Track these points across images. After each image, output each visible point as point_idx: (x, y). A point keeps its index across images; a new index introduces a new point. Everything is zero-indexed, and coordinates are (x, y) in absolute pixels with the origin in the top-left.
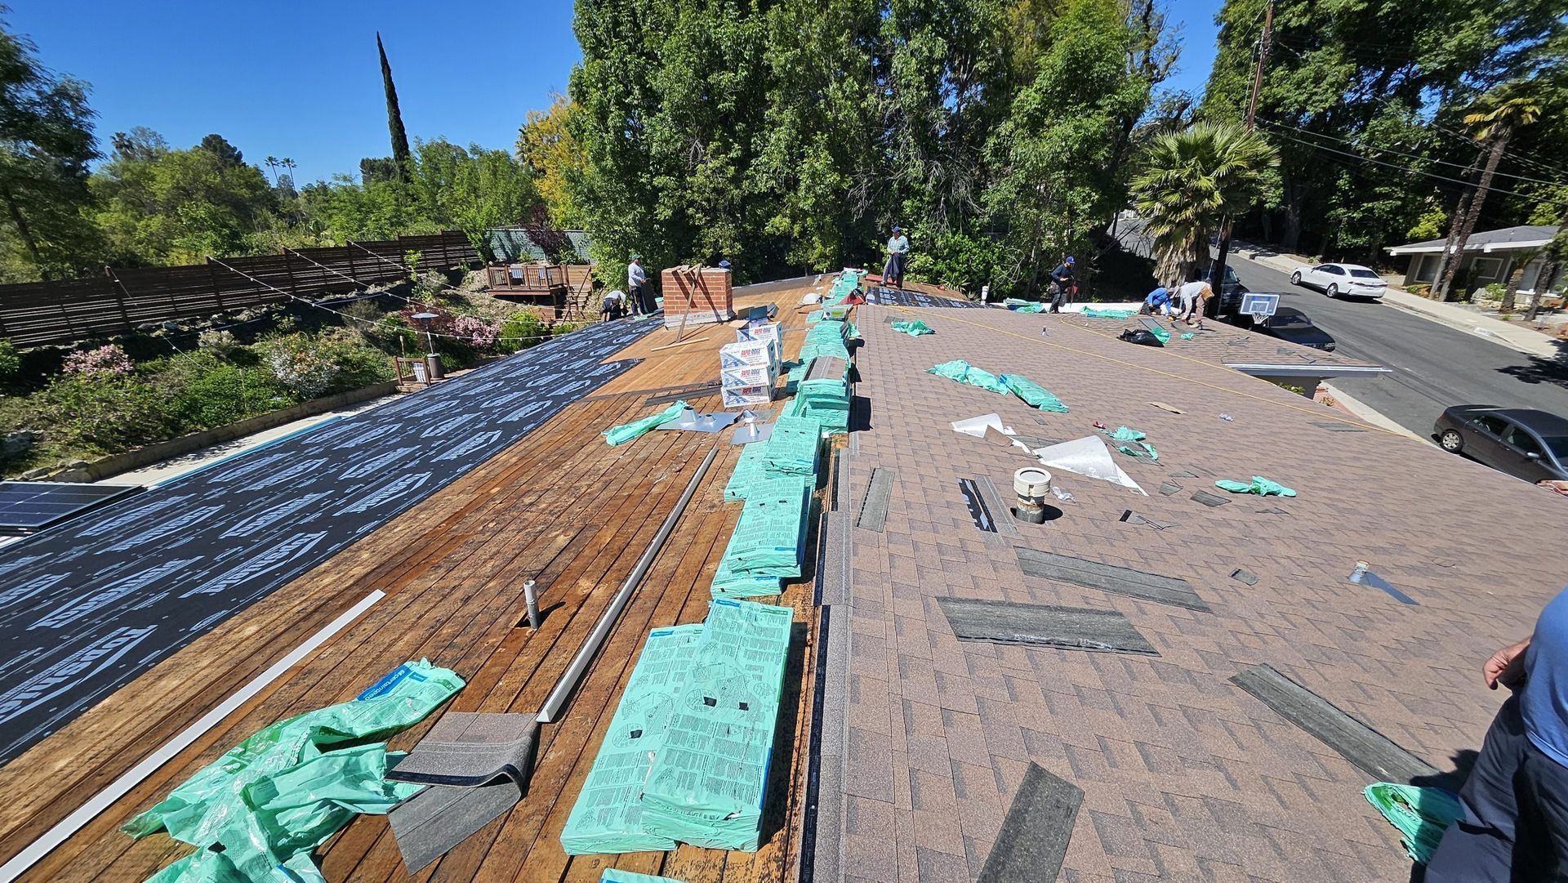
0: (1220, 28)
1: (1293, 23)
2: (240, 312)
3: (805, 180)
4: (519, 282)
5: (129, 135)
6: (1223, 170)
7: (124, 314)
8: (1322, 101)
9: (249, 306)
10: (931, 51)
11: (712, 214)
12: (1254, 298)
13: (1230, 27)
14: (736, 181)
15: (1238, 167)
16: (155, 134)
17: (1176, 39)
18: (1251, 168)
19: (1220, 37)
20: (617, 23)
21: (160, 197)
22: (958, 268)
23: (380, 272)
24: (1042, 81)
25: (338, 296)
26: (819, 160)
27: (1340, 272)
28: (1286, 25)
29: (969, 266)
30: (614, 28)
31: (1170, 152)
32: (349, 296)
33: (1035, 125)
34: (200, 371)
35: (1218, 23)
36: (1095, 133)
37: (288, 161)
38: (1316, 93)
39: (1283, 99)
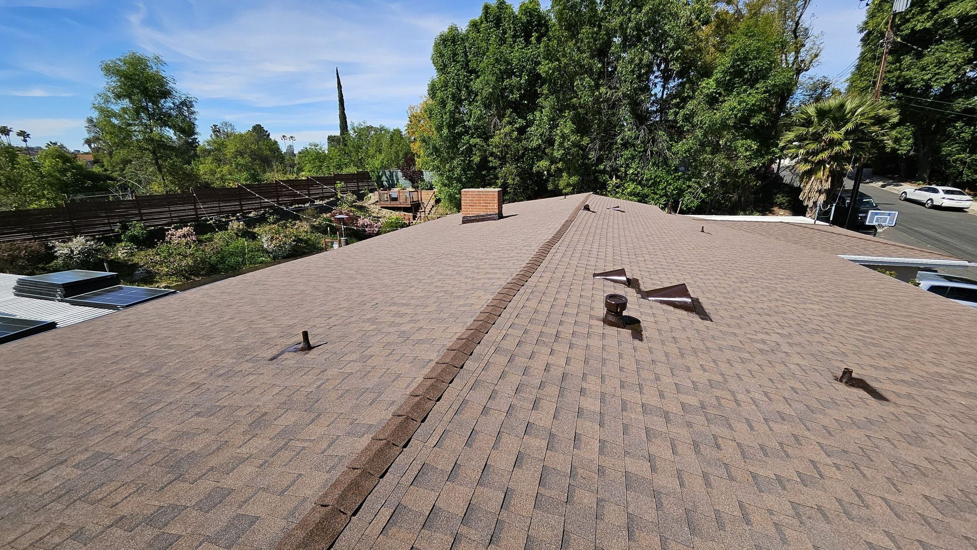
0: (863, 35)
1: (919, 27)
2: (250, 213)
3: (558, 140)
4: (395, 199)
5: (219, 125)
6: (850, 126)
7: (196, 212)
8: (944, 79)
9: (255, 209)
10: (641, 60)
11: (503, 160)
12: (877, 214)
13: (869, 34)
14: (518, 140)
15: (862, 124)
16: (231, 125)
17: (818, 43)
18: (874, 124)
19: (862, 40)
20: (455, 54)
21: (229, 156)
22: (658, 192)
23: (323, 193)
24: (717, 74)
25: (300, 205)
26: (566, 126)
27: (936, 191)
28: (912, 29)
29: (666, 192)
30: (453, 57)
31: (810, 116)
32: (306, 206)
33: (713, 101)
34: (227, 242)
35: (861, 31)
36: (753, 105)
37: (292, 137)
38: (939, 74)
39: (911, 78)
